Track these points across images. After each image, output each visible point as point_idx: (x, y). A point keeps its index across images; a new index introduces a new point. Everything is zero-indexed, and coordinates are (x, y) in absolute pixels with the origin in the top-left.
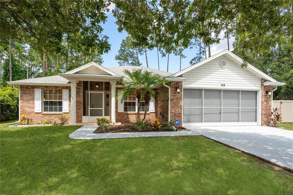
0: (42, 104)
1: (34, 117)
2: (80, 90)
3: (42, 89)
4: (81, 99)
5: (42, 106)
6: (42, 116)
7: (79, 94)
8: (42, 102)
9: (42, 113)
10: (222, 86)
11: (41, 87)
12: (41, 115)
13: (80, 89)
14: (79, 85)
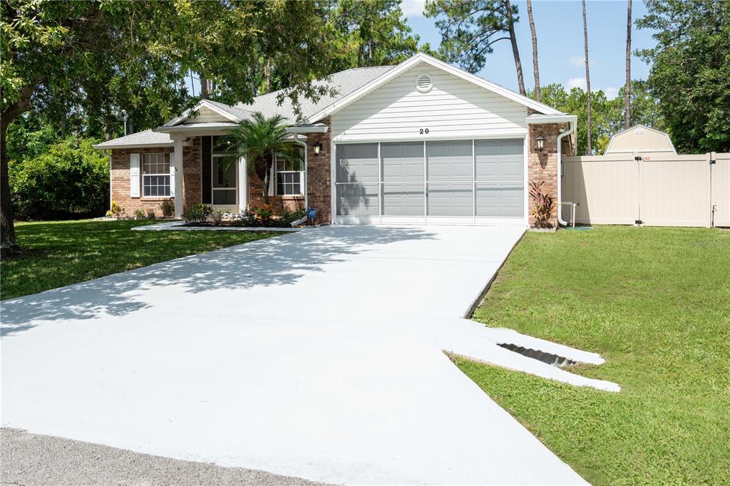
0: (141, 182)
1: (129, 205)
2: (197, 152)
3: (141, 156)
4: (200, 171)
5: (141, 186)
6: (141, 203)
7: (197, 160)
8: (141, 178)
9: (141, 199)
10: (421, 133)
11: (139, 151)
12: (139, 200)
13: (197, 150)
14: (197, 142)
